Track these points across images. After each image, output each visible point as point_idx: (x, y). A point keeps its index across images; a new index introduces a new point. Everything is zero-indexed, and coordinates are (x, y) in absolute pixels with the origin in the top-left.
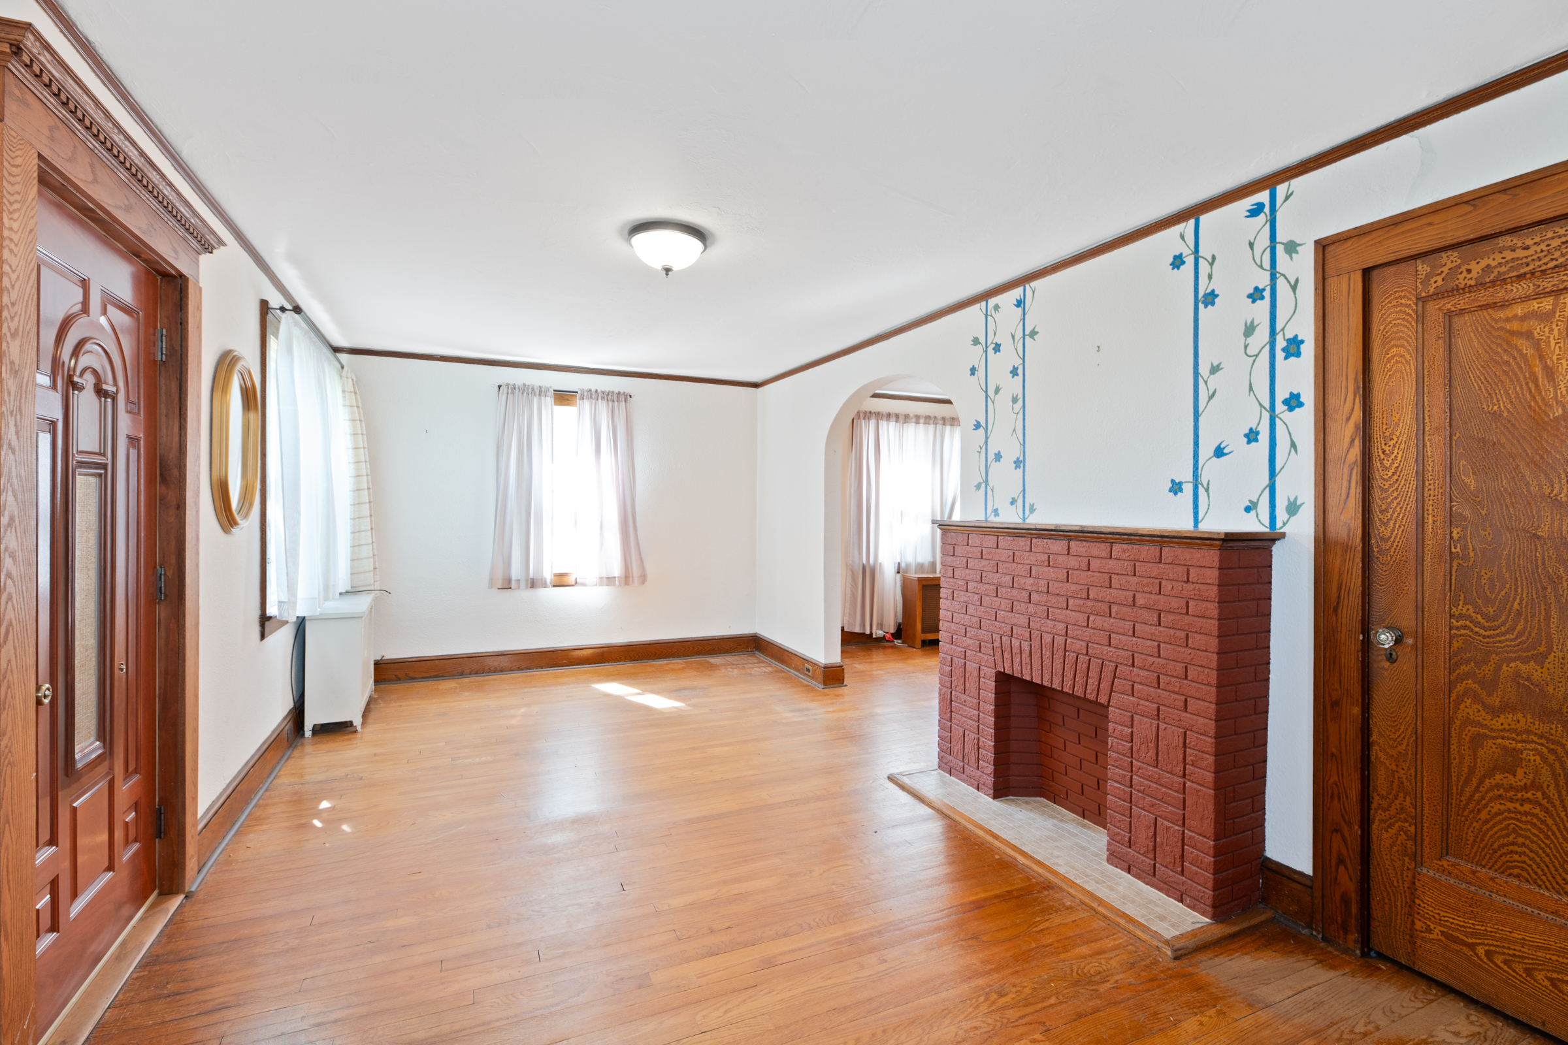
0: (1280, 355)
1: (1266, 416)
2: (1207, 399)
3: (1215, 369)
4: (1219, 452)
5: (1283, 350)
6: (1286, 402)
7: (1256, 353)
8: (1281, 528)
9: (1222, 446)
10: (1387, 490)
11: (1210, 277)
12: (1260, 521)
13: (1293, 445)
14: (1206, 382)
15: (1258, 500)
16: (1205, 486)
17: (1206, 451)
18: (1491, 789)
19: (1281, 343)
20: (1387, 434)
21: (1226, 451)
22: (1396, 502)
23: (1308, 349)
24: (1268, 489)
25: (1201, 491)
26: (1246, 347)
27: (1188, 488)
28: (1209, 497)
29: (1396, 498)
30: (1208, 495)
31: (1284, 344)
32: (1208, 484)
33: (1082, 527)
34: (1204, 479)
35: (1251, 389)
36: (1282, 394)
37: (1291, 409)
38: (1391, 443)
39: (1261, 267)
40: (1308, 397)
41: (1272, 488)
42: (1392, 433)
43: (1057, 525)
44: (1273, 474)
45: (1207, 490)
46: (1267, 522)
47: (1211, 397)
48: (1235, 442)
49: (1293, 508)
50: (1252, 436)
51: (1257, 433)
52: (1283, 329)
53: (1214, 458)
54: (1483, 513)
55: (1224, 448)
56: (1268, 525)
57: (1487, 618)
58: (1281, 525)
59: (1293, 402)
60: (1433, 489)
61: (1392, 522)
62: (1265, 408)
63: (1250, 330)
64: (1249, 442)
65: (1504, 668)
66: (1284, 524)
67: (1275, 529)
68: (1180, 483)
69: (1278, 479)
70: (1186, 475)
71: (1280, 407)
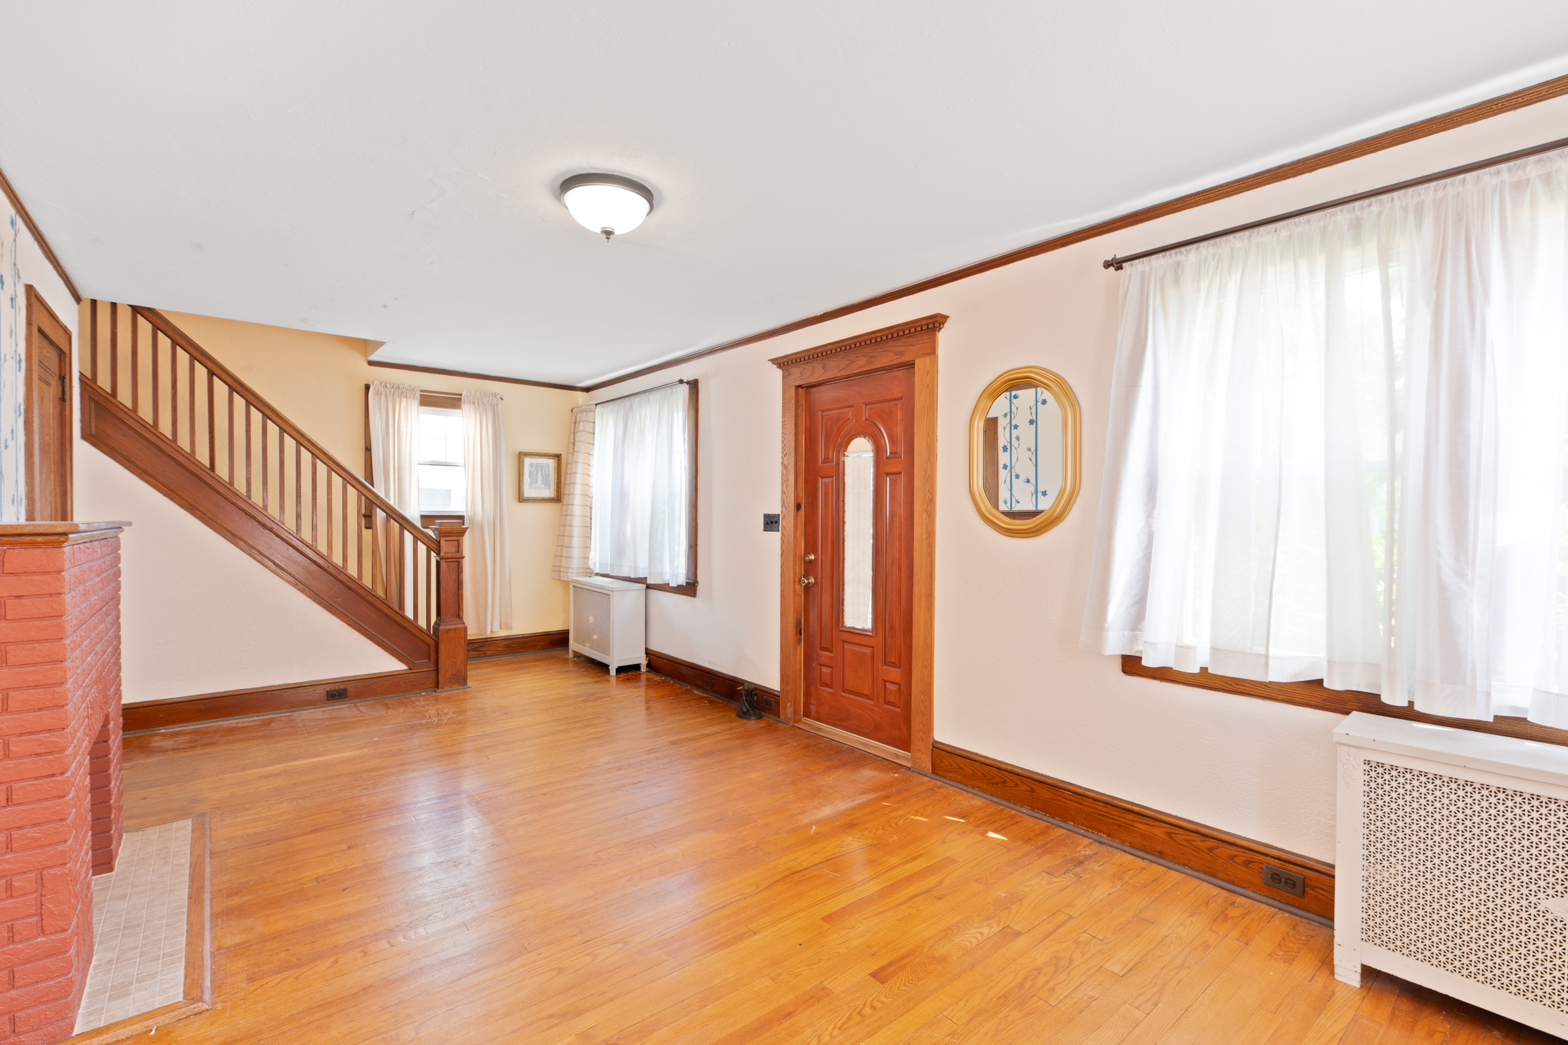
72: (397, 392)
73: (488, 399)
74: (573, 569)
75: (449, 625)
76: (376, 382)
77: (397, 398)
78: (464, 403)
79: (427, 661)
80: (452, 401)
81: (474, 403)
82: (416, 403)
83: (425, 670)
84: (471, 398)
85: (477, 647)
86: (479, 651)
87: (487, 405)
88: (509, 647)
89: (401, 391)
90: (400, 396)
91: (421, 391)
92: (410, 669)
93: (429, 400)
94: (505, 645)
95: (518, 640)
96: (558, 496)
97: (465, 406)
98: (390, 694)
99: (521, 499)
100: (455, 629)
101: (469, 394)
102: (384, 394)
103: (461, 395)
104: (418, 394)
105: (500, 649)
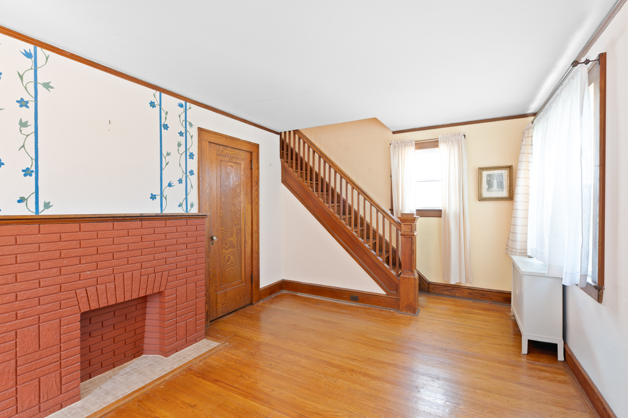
0: (188, 157)
1: (184, 175)
2: (165, 164)
3: (168, 154)
4: (170, 185)
5: (189, 155)
6: (190, 172)
7: (181, 153)
8: (189, 212)
9: (171, 183)
10: (212, 201)
11: (166, 119)
12: (183, 209)
13: (192, 186)
14: (165, 158)
15: (182, 203)
16: (165, 197)
17: (165, 184)
18: (227, 266)
19: (188, 154)
20: (212, 186)
21: (172, 185)
22: (213, 204)
23: (196, 157)
24: (185, 199)
25: (164, 199)
26: (178, 150)
27: (158, 198)
28: (166, 201)
29: (213, 203)
30: (166, 200)
31: (189, 154)
32: (166, 197)
33: (157, 214)
34: (165, 194)
35: (180, 165)
36: (189, 170)
37: (191, 175)
38: (212, 189)
39: (182, 125)
40: (196, 172)
41: (186, 198)
42: (212, 187)
43: (141, 214)
44: (187, 195)
45: (166, 199)
46: (185, 210)
47: (167, 164)
48: (175, 182)
49: (192, 205)
50: (180, 181)
51: (182, 180)
52: (189, 149)
53: (168, 187)
54: (225, 206)
55: (172, 184)
56: (185, 211)
57: (226, 230)
58: (189, 211)
59: (192, 173)
60: (219, 201)
61: (213, 209)
62: (184, 173)
63: (179, 145)
64: (179, 183)
65: (228, 240)
66: (190, 210)
67: (187, 212)
68: (155, 195)
69: (188, 196)
70: (157, 192)
71: (188, 174)
72: (403, 144)
73: (455, 138)
74: (516, 249)
75: (405, 275)
76: (393, 142)
77: (404, 147)
78: (440, 143)
79: (396, 292)
80: (434, 144)
81: (446, 142)
82: (413, 148)
83: (394, 297)
84: (444, 139)
85: (449, 290)
86: (451, 292)
87: (454, 141)
88: (471, 294)
89: (405, 144)
90: (405, 146)
91: (415, 141)
92: (387, 295)
93: (420, 145)
94: (469, 293)
95: (478, 291)
96: (510, 196)
97: (441, 145)
98: (377, 305)
99: (481, 199)
100: (409, 278)
101: (443, 137)
102: (397, 147)
103: (438, 139)
104: (414, 143)
105: (464, 294)
